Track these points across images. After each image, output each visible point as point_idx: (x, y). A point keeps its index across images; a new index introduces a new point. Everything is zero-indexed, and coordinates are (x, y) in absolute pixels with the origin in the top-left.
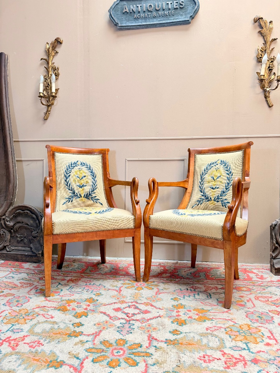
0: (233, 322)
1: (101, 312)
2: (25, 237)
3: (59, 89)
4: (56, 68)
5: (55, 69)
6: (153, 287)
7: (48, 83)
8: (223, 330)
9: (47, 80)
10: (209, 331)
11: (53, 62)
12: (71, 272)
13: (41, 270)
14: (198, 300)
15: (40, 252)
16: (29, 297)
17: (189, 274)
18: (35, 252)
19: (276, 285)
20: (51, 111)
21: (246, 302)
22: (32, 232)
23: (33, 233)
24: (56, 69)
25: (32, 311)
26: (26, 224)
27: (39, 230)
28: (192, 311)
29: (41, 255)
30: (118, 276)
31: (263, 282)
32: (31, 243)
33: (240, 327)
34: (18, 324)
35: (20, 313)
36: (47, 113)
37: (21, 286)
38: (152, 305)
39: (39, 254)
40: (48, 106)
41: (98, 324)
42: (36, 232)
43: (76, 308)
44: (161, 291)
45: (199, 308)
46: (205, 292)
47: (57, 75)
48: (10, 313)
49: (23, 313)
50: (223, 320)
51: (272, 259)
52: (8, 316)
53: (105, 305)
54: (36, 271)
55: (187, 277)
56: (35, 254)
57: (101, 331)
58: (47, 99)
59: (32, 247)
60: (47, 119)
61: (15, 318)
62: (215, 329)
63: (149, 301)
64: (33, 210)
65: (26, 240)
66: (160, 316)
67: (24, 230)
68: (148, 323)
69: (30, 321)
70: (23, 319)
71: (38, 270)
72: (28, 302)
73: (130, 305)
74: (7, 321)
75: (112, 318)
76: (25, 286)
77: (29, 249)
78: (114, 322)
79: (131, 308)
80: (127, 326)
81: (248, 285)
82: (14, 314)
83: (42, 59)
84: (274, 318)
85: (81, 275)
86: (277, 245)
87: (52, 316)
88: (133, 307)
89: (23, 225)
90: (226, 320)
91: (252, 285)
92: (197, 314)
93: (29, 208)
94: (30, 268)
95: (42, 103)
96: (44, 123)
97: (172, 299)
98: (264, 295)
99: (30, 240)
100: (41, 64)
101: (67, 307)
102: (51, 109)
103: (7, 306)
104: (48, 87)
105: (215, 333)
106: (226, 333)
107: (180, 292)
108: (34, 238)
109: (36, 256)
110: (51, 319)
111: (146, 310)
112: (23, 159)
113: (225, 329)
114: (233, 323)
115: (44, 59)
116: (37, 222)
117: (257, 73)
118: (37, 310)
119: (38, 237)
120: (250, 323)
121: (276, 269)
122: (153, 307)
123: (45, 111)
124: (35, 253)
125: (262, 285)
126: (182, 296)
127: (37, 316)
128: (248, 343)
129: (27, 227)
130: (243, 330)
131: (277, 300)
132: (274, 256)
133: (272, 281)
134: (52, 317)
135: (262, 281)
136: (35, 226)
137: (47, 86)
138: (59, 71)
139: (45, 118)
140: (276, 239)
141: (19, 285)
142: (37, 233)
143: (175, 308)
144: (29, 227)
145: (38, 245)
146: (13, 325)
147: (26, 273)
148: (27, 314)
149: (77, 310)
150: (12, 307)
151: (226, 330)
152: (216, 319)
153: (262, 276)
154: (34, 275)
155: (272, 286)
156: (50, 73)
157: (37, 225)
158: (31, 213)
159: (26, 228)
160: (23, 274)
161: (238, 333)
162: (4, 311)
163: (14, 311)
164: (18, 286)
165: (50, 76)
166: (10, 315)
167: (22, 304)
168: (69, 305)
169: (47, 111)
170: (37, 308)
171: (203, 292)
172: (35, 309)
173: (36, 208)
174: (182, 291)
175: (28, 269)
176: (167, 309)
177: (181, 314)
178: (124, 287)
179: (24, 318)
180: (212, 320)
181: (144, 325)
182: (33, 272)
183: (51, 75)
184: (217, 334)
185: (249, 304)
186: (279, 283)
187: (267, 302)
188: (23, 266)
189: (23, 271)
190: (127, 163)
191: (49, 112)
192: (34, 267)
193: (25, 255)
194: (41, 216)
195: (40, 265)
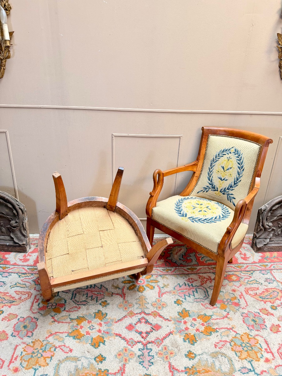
0: (235, 331)
1: (117, 335)
2: (2, 226)
3: (13, 32)
6: (153, 284)
8: (228, 344)
10: (217, 349)
13: (31, 266)
14: (198, 300)
16: (34, 317)
17: (181, 258)
19: (259, 268)
21: (239, 298)
22: (10, 221)
25: (47, 343)
27: (18, 220)
28: (197, 319)
31: (248, 265)
32: (10, 232)
33: (241, 338)
34: (40, 367)
35: (36, 348)
36: (1, 69)
37: (20, 299)
38: (160, 316)
39: (23, 244)
41: (119, 355)
43: (90, 331)
44: (163, 291)
45: (202, 314)
46: (202, 287)
47: (7, 9)
48: (24, 350)
49: (39, 348)
50: (225, 329)
51: (255, 238)
52: (24, 356)
53: (116, 322)
54: (26, 268)
55: (181, 263)
57: (124, 365)
59: (12, 236)
60: (2, 77)
61: (33, 357)
62: (222, 345)
63: (155, 309)
64: (7, 199)
65: (3, 229)
66: (171, 333)
68: (163, 344)
69: (50, 361)
70: (42, 358)
71: (28, 266)
72: (37, 327)
73: (139, 317)
74: (26, 363)
75: (129, 343)
76: (23, 297)
77: (9, 238)
78: (133, 349)
79: (142, 322)
80: (146, 352)
81: (236, 271)
82: (30, 350)
84: (266, 320)
86: (262, 227)
87: (70, 349)
88: (143, 321)
90: (228, 329)
91: (239, 271)
92: (203, 325)
93: (2, 197)
94: (17, 263)
97: (175, 302)
98: (253, 286)
99: (8, 229)
101: (80, 330)
102: (7, 64)
103: (17, 338)
105: (223, 350)
106: (232, 349)
107: (180, 290)
108: (14, 227)
109: (20, 246)
110: (70, 354)
111: (157, 324)
113: (230, 343)
114: (235, 334)
117: (278, 34)
118: (51, 339)
119: (18, 227)
120: (248, 331)
121: (257, 248)
122: (161, 319)
124: (18, 243)
125: (247, 269)
126: (183, 295)
127: (55, 350)
128: (252, 361)
129: (2, 215)
130: (245, 342)
131: (263, 292)
132: (257, 236)
133: (254, 262)
134: (71, 351)
135: (246, 264)
136: (13, 215)
140: (263, 222)
141: (17, 297)
142: (16, 222)
143: (181, 317)
144: (5, 216)
145: (20, 235)
146: (35, 370)
147: (17, 273)
148: (43, 348)
149: (91, 334)
150: (22, 339)
151: (231, 345)
152: (219, 329)
153: (245, 255)
154: (26, 275)
155: (256, 270)
158: (4, 202)
159: (1, 217)
160: (12, 274)
161: (241, 348)
162: (17, 346)
163: (27, 345)
164: (15, 299)
166: (26, 353)
167: (31, 332)
168: (81, 327)
170: (49, 336)
171: (200, 287)
172: (48, 337)
173: (10, 196)
174: (181, 288)
175: (15, 264)
176: (174, 319)
177: (188, 325)
178: (126, 288)
179: (42, 356)
180: (217, 332)
181: (160, 348)
182: (24, 271)
184: (224, 352)
185: (242, 302)
186: (260, 265)
187: (256, 297)
188: (8, 260)
189: (11, 269)
190: (114, 139)
191: (4, 67)
192: (21, 260)
193: (6, 245)
194: (18, 205)
195: (27, 256)
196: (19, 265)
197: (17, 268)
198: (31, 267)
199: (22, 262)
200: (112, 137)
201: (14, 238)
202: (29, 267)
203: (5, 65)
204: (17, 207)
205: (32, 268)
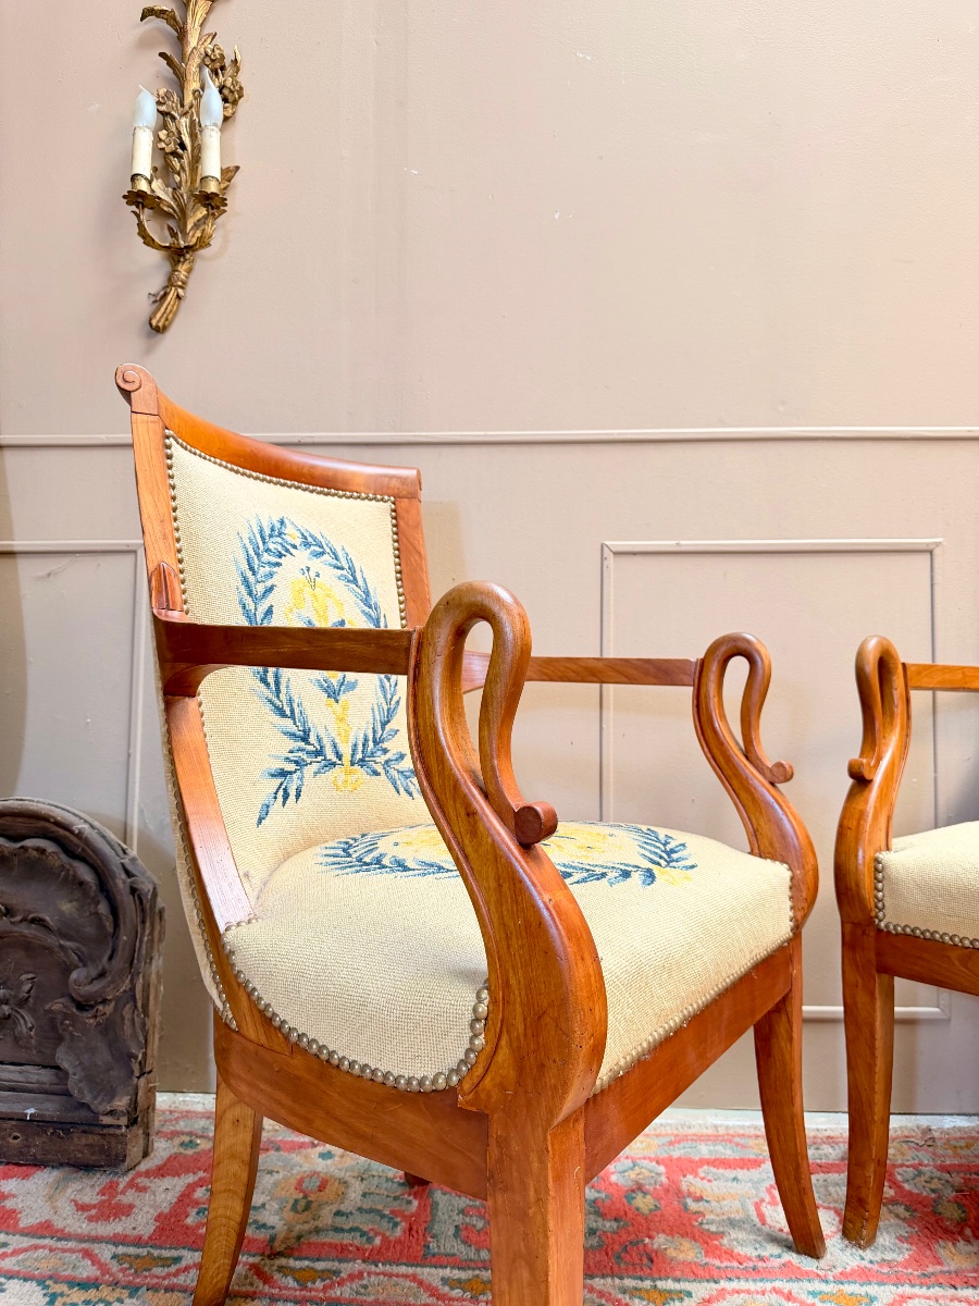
2: (22, 1003)
3: (237, 168)
4: (227, 62)
5: (216, 65)
7: (180, 138)
9: (173, 118)
11: (208, 29)
12: (342, 1253)
13: (138, 1242)
15: (121, 1103)
18: (88, 1099)
20: (190, 287)
22: (67, 970)
23: (74, 975)
24: (223, 68)
26: (33, 921)
27: (111, 958)
29: (124, 1121)
30: (670, 1285)
32: (60, 1039)
36: (166, 295)
39: (111, 1113)
40: (177, 255)
42: (94, 973)
47: (230, 97)
54: (105, 1252)
56: (83, 1114)
58: (172, 224)
59: (65, 1065)
60: (165, 328)
64: (79, 835)
65: (26, 1022)
67: (20, 954)
71: (117, 1240)
77: (45, 1076)
83: (147, 13)
85: (414, 1278)
89: (15, 929)
93: (57, 824)
94: (59, 1224)
95: (143, 233)
96: (149, 351)
99: (52, 1020)
100: (144, 43)
102: (193, 276)
104: (176, 154)
108: (81, 1007)
109: (92, 1125)
112: (18, 544)
115: (160, 14)
116: (103, 908)
119: (104, 1001)
123: (156, 284)
124: (85, 1106)
129: (35, 937)
136: (90, 930)
137: (174, 153)
138: (241, 78)
139: (154, 322)
142: (102, 975)
144: (52, 940)
145: (103, 1055)
147: (41, 1282)
156: (194, 85)
157: (101, 926)
158: (63, 857)
159: (27, 946)
165: (189, 98)
169: (170, 282)
173: (96, 823)
175: (45, 1229)
182: (87, 1270)
183: (198, 95)
188: (9, 1204)
189: (15, 1252)
190: (612, 567)
191: (180, 291)
192: (82, 1208)
193: (22, 1119)
194: (129, 874)
195: (123, 1193)
196: (67, 1237)
197: (51, 1250)
198: (132, 1250)
199: (90, 1219)
200: (603, 559)
201: (71, 1071)
202: (121, 1250)
203: (184, 283)
204: (121, 883)
205: (137, 1257)
